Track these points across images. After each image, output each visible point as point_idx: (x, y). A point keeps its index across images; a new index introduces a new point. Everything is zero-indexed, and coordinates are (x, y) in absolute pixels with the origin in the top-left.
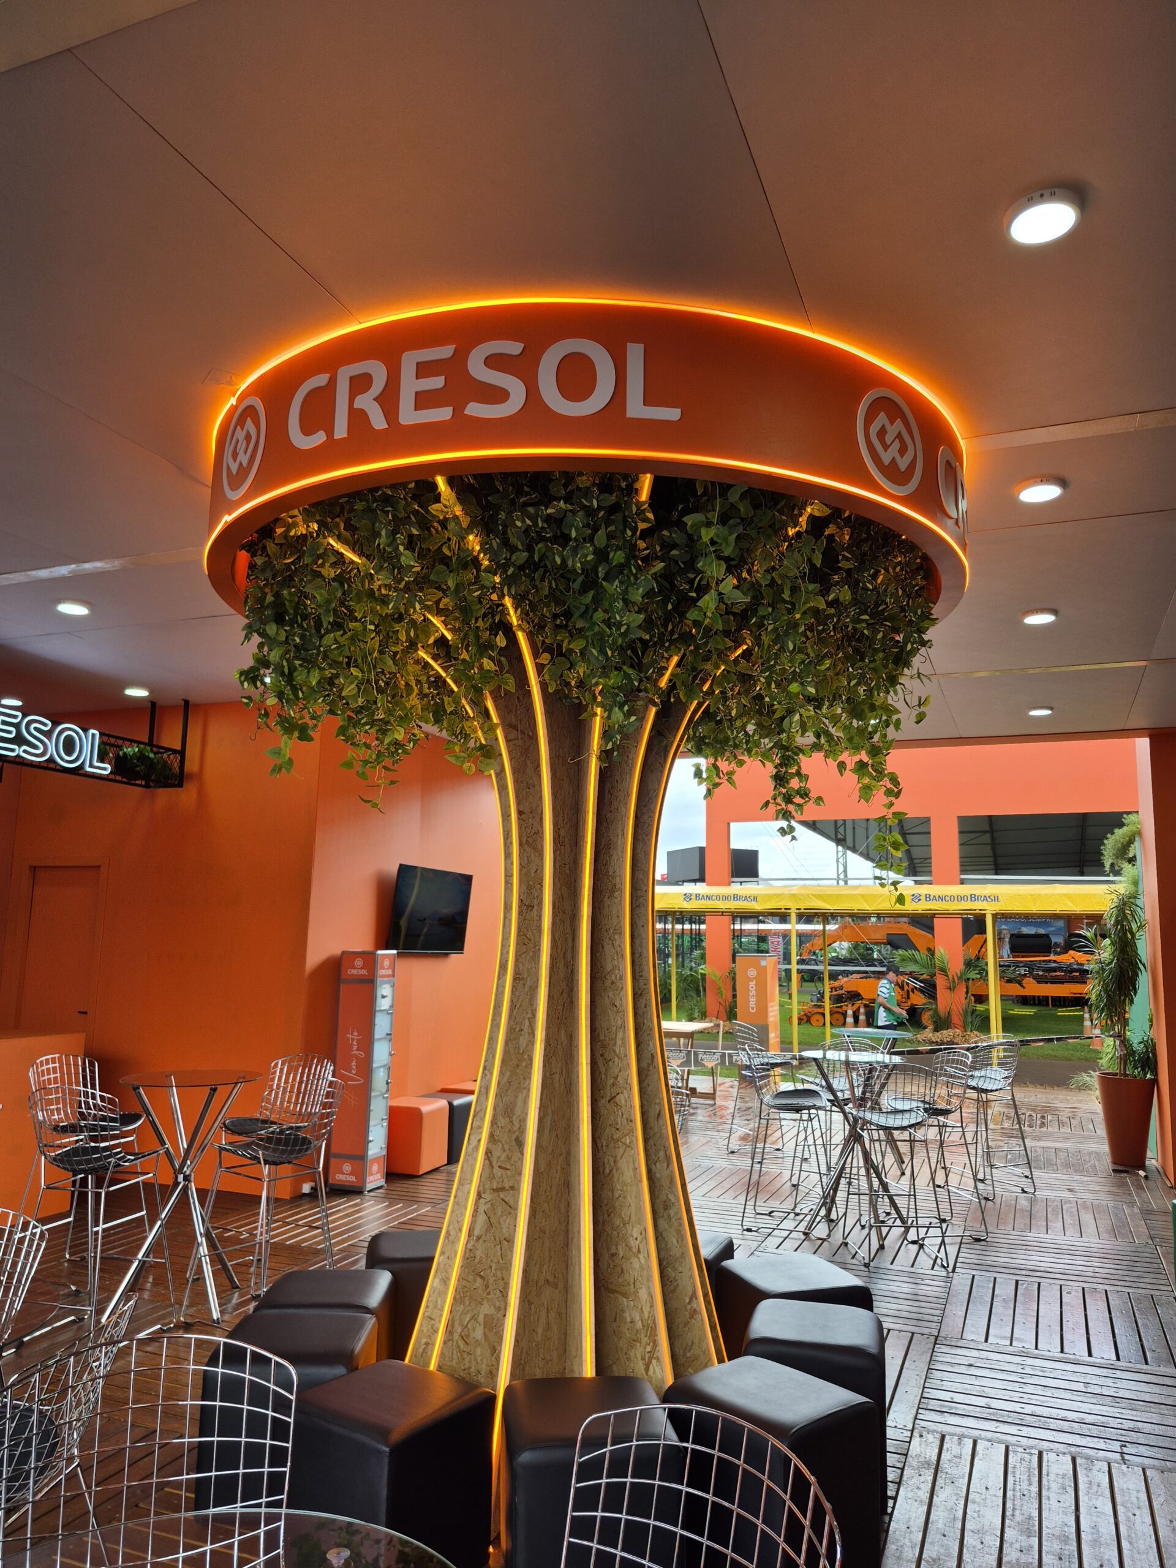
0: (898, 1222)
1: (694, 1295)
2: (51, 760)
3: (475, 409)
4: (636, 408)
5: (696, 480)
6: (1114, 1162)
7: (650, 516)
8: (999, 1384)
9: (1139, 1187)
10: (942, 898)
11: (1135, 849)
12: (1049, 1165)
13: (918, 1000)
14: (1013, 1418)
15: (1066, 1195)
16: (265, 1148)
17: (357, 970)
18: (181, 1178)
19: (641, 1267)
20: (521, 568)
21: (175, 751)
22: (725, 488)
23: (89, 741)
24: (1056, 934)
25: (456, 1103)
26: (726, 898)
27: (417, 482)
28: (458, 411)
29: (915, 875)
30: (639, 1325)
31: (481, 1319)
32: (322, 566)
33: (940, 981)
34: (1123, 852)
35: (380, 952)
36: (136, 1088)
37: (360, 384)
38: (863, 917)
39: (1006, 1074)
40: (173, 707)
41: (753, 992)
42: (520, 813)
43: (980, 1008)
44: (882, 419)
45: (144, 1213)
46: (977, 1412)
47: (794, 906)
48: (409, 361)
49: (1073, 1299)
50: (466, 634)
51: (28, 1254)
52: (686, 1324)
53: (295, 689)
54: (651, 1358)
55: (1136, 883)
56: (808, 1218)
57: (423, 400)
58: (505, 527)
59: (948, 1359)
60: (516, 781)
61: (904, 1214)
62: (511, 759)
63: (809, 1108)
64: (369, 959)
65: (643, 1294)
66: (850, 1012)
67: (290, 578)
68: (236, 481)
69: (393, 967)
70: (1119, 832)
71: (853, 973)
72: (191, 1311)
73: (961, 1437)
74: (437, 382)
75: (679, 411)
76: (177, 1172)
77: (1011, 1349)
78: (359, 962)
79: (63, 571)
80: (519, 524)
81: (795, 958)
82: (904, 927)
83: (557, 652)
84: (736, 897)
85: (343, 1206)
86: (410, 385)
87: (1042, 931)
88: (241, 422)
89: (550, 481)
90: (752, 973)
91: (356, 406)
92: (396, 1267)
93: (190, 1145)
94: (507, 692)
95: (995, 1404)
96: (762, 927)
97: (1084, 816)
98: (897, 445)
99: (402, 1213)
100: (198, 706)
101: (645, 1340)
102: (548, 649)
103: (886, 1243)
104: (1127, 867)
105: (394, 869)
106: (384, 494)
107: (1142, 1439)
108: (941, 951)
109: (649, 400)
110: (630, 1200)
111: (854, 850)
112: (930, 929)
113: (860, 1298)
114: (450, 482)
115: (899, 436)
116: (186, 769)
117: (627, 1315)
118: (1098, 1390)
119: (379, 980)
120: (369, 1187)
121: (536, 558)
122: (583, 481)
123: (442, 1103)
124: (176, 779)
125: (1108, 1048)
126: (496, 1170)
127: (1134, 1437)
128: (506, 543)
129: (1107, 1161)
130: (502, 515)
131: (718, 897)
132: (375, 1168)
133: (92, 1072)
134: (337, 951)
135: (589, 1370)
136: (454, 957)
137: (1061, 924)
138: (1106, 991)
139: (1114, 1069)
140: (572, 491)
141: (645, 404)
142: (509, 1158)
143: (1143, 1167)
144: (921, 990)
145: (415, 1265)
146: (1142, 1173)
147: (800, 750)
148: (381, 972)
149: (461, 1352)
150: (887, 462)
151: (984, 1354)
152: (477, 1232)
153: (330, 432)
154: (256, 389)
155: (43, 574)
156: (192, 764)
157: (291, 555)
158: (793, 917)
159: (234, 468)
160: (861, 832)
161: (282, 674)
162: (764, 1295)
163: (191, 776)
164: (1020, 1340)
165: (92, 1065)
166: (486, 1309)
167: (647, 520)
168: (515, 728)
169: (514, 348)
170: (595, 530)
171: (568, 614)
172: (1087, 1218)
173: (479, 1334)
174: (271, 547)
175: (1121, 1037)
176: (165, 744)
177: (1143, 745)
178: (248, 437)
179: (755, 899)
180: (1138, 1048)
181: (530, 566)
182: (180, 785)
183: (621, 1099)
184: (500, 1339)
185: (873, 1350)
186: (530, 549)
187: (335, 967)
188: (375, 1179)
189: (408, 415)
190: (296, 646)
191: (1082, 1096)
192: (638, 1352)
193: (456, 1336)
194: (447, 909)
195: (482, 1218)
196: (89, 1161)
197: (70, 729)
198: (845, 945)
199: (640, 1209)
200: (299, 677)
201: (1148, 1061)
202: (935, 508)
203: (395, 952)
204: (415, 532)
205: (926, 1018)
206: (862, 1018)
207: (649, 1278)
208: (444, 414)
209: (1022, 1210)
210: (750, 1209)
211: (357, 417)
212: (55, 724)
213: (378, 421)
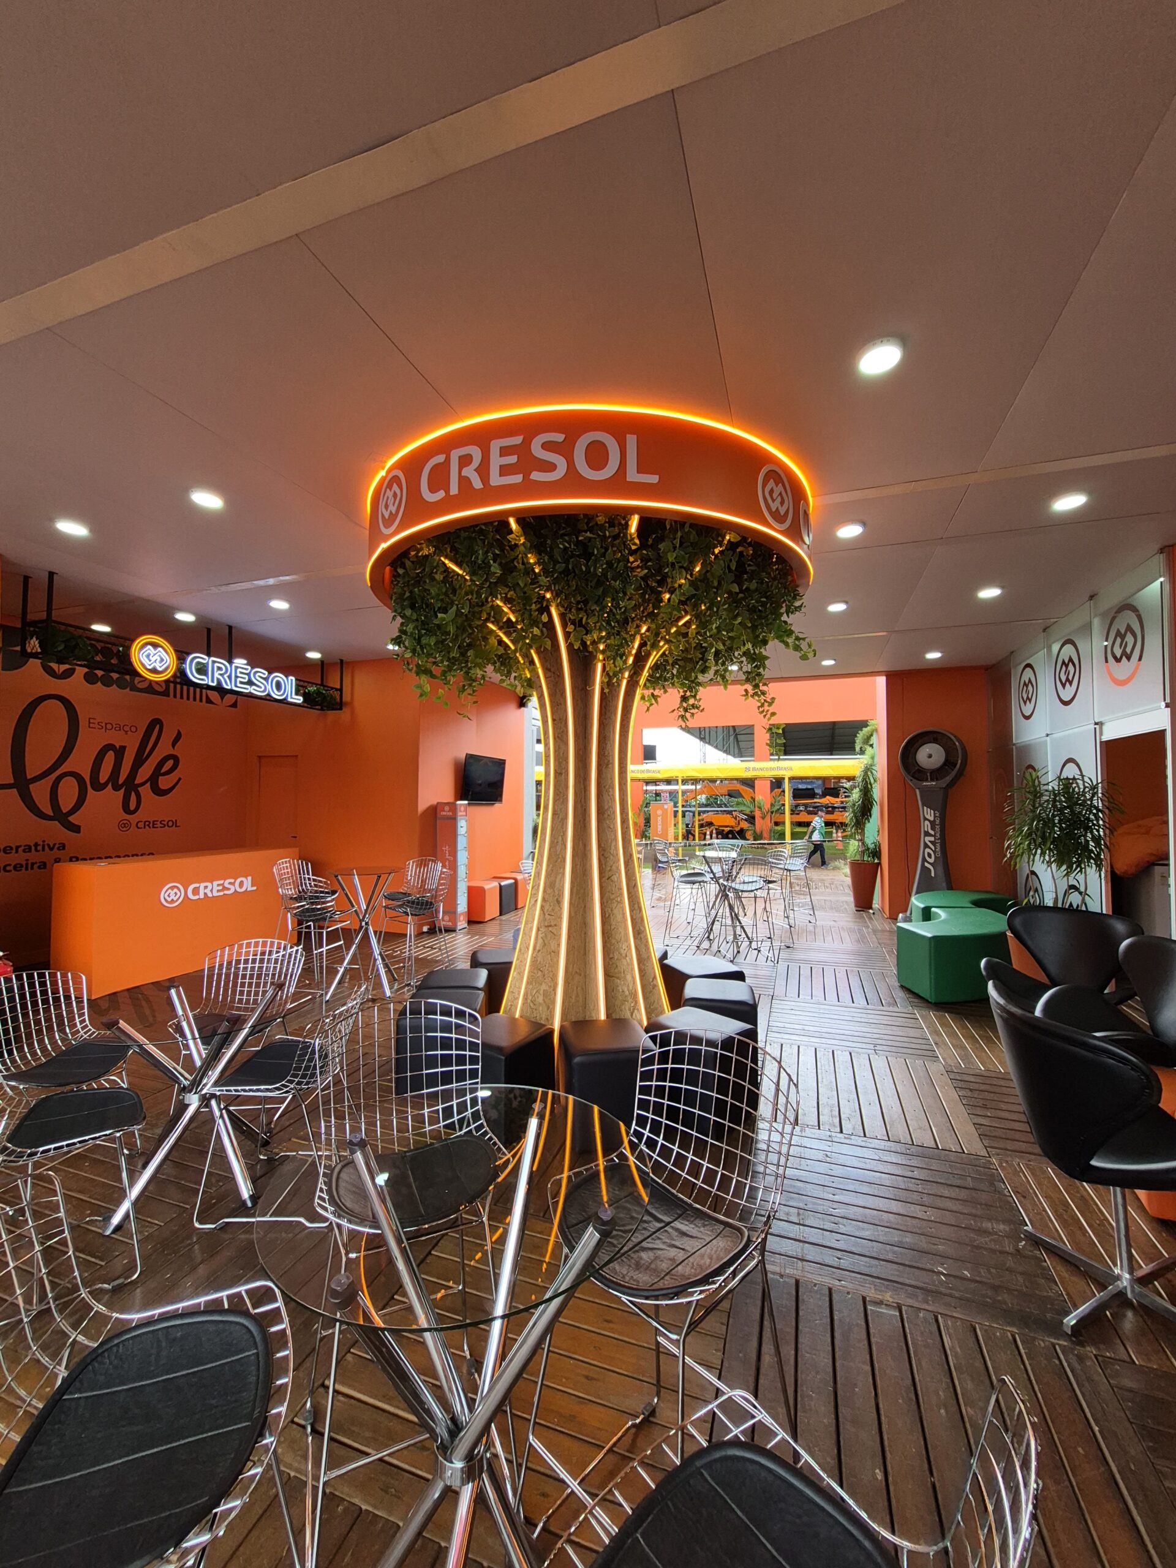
0: (746, 939)
1: (655, 977)
2: (269, 695)
3: (536, 476)
4: (633, 475)
5: (666, 520)
6: (856, 906)
7: (637, 541)
8: (808, 1018)
9: (870, 918)
10: (761, 769)
11: (874, 740)
12: (822, 908)
13: (745, 825)
14: (817, 1034)
15: (833, 923)
16: (411, 907)
17: (446, 812)
18: (363, 924)
19: (628, 964)
20: (560, 573)
21: (337, 690)
22: (683, 524)
23: (289, 683)
24: (818, 787)
25: (503, 884)
26: (643, 772)
27: (499, 521)
28: (526, 477)
29: (742, 757)
30: (627, 993)
31: (542, 992)
32: (436, 573)
33: (757, 814)
34: (867, 740)
35: (459, 802)
36: (336, 876)
37: (465, 460)
38: (713, 781)
39: (802, 861)
40: (335, 664)
41: (660, 822)
42: (554, 720)
43: (779, 828)
44: (771, 484)
45: (342, 942)
46: (798, 1032)
47: (680, 776)
48: (495, 445)
49: (841, 975)
50: (524, 613)
51: (294, 964)
52: (651, 992)
53: (422, 648)
54: (634, 1010)
55: (873, 758)
56: (698, 939)
57: (504, 470)
58: (551, 548)
59: (779, 1006)
60: (551, 701)
61: (750, 936)
62: (548, 688)
63: (700, 882)
64: (453, 807)
65: (629, 977)
66: (708, 833)
67: (419, 582)
68: (388, 523)
69: (466, 811)
70: (865, 730)
71: (708, 811)
72: (374, 992)
73: (791, 1045)
74: (512, 459)
75: (657, 477)
76: (361, 921)
77: (812, 1001)
78: (447, 808)
79: (271, 581)
80: (561, 546)
81: (680, 805)
82: (738, 786)
83: (578, 624)
84: (648, 771)
85: (449, 937)
86: (496, 461)
87: (809, 787)
88: (390, 486)
89: (578, 520)
90: (659, 812)
91: (463, 474)
92: (489, 967)
93: (368, 907)
94: (545, 649)
95: (806, 1028)
96: (658, 788)
97: (834, 723)
98: (779, 499)
99: (477, 942)
100: (348, 663)
101: (630, 1000)
102: (573, 623)
103: (741, 949)
104: (869, 749)
105: (464, 756)
106: (481, 529)
107: (884, 1042)
108: (759, 798)
109: (640, 470)
110: (621, 930)
111: (709, 743)
112: (752, 786)
113: (739, 976)
114: (518, 521)
115: (780, 494)
116: (344, 700)
117: (620, 988)
118: (859, 1020)
119: (459, 818)
120: (459, 928)
121: (570, 567)
122: (601, 519)
123: (495, 884)
124: (339, 705)
125: (854, 845)
126: (547, 916)
127: (880, 1042)
128: (551, 557)
129: (853, 905)
130: (549, 542)
131: (638, 771)
132: (462, 918)
133: (307, 868)
134: (435, 803)
135: (603, 1016)
136: (497, 805)
137: (820, 782)
138: (855, 817)
139: (858, 858)
140: (593, 527)
141: (638, 472)
142: (553, 910)
143: (871, 908)
144: (746, 820)
145: (503, 966)
146: (871, 911)
147: (699, 684)
148: (460, 814)
149: (532, 1009)
150: (774, 509)
151: (798, 1004)
152: (538, 948)
153: (447, 491)
154: (398, 465)
155: (261, 583)
156: (346, 697)
157: (419, 568)
158: (680, 782)
159: (387, 515)
160: (713, 733)
161: (415, 639)
162: (689, 977)
163: (346, 704)
164: (816, 996)
165: (307, 865)
166: (544, 987)
167: (635, 544)
168: (549, 670)
169: (559, 437)
170: (606, 550)
171: (586, 602)
172: (845, 935)
173: (540, 999)
174: (408, 563)
175: (862, 840)
176: (331, 685)
177: (881, 682)
178: (395, 495)
179: (659, 772)
180: (871, 846)
181: (566, 572)
182: (341, 709)
183: (615, 878)
184: (554, 1002)
185: (751, 1002)
186: (567, 562)
187: (434, 810)
188: (462, 924)
189: (496, 480)
190: (422, 621)
191: (836, 873)
192: (627, 1006)
193: (529, 1001)
194: (493, 778)
195: (540, 941)
196: (315, 915)
197: (279, 676)
198: (704, 796)
199: (627, 934)
200: (424, 641)
201: (876, 853)
202: (797, 537)
203: (466, 802)
204: (497, 552)
205: (748, 835)
206: (714, 835)
207: (633, 969)
208: (518, 479)
209: (810, 932)
210: (667, 935)
211: (464, 482)
212: (270, 673)
213: (477, 484)
